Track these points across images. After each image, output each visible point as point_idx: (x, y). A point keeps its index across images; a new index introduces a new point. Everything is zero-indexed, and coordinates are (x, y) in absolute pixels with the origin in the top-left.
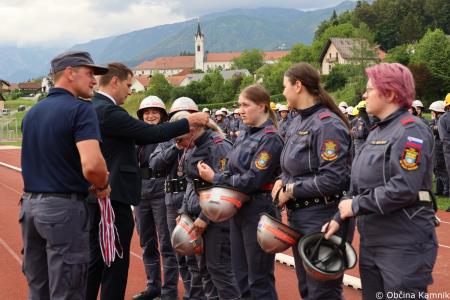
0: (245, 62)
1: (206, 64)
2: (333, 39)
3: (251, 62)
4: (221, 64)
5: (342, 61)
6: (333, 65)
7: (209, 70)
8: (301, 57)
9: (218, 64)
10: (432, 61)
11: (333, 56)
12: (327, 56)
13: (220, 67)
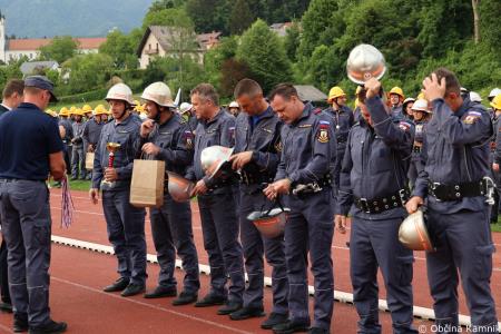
0: (55, 52)
1: (8, 53)
2: (152, 28)
3: (62, 51)
4: (28, 53)
5: (162, 54)
6: (153, 58)
7: (12, 61)
8: (118, 48)
9: (24, 53)
10: (253, 57)
11: (154, 47)
12: (146, 48)
13: (26, 57)
